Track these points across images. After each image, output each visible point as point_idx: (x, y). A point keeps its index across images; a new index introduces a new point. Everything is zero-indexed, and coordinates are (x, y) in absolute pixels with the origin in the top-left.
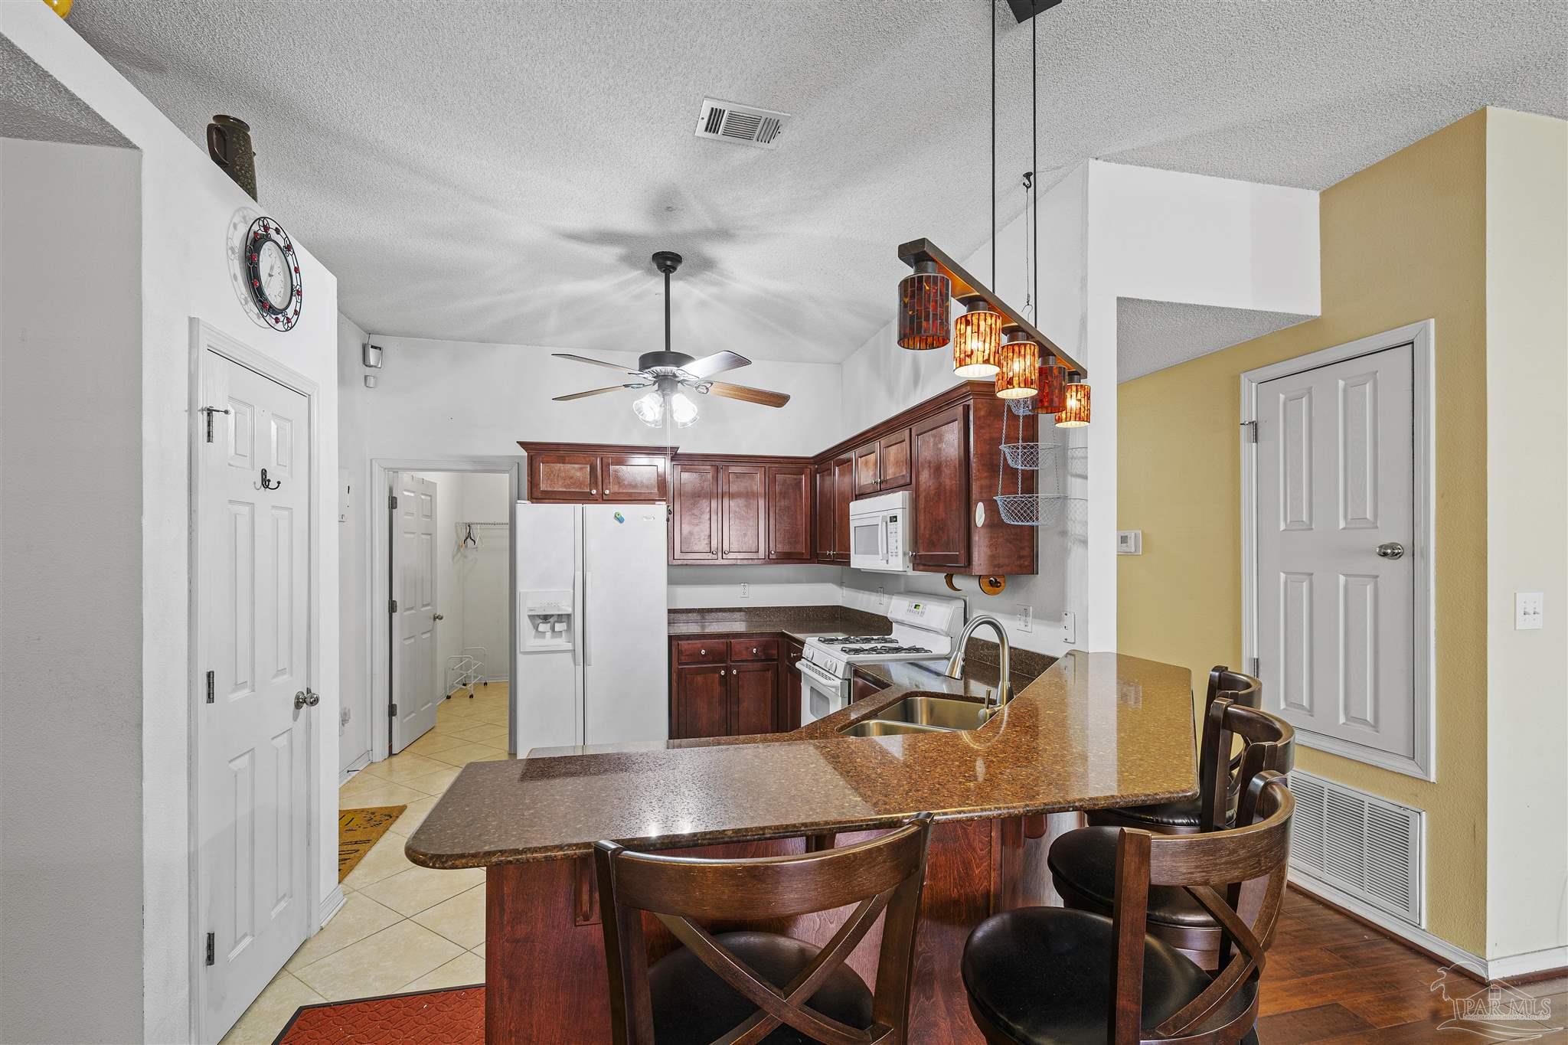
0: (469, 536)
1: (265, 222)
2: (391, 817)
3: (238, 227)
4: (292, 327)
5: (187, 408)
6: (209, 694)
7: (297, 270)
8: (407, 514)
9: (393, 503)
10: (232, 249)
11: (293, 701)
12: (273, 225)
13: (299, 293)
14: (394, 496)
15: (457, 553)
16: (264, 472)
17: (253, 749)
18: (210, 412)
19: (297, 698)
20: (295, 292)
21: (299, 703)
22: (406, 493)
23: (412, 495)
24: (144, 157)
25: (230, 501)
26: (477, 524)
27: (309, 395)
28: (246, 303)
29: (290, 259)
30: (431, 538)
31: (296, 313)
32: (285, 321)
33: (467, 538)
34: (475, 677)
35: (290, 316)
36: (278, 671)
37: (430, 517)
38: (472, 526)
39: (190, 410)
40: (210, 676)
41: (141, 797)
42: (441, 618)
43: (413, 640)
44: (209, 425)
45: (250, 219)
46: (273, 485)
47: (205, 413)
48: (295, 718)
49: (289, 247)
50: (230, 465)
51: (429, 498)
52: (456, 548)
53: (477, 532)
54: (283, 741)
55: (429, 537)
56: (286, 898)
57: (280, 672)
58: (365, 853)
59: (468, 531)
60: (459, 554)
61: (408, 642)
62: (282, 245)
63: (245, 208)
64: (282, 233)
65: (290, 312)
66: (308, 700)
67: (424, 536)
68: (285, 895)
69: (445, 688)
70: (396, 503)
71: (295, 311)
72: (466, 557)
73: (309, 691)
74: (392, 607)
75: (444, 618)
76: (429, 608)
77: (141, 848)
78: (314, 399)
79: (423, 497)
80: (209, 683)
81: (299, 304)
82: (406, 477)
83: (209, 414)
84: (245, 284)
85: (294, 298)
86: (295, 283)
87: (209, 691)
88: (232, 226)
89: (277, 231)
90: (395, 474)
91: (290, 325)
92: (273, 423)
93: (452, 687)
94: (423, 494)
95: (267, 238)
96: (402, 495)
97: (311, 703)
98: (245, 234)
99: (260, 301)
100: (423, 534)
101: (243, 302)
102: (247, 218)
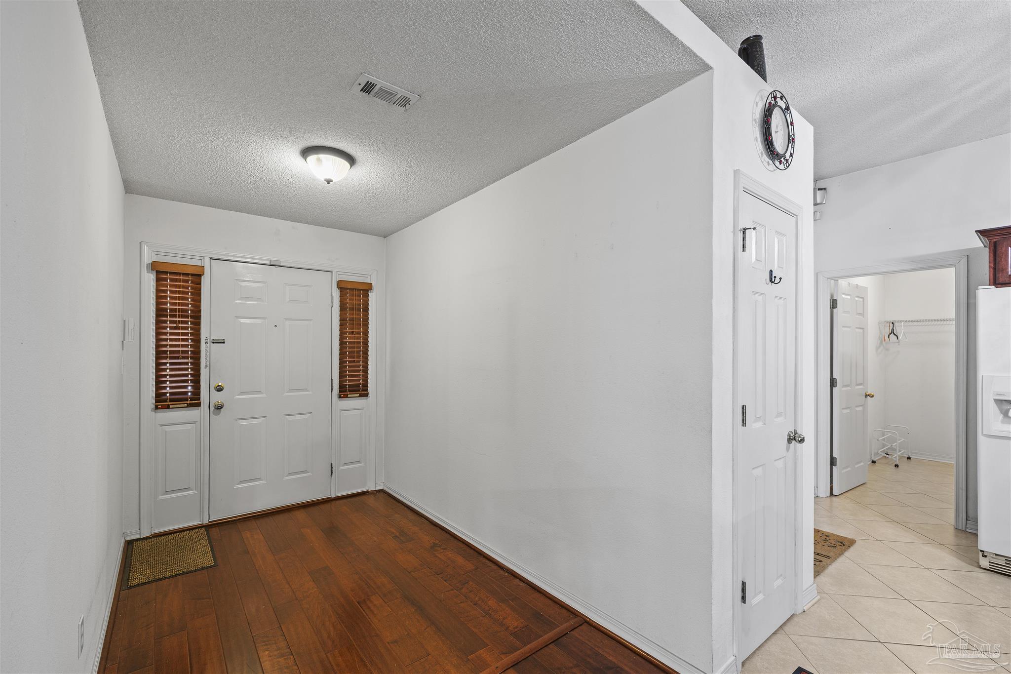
0: (893, 332)
1: (775, 94)
2: (844, 545)
3: (759, 104)
4: (789, 166)
5: (732, 230)
6: (743, 420)
7: (792, 124)
8: (845, 312)
9: (834, 304)
10: (755, 120)
11: (786, 437)
12: (779, 95)
13: (793, 140)
14: (834, 298)
15: (880, 347)
16: (771, 272)
17: (765, 464)
18: (744, 231)
19: (789, 435)
20: (791, 140)
21: (790, 440)
22: (844, 296)
23: (849, 297)
24: (714, 72)
25: (754, 292)
26: (901, 322)
27: (797, 216)
28: (762, 154)
29: (788, 117)
30: (863, 331)
31: (791, 155)
32: (785, 162)
33: (891, 334)
34: (900, 451)
35: (787, 158)
36: (778, 413)
37: (862, 314)
38: (896, 324)
39: (734, 232)
40: (744, 407)
41: (711, 477)
42: (873, 396)
43: (848, 411)
44: (743, 240)
45: (765, 97)
46: (777, 280)
47: (742, 232)
48: (788, 449)
49: (788, 108)
50: (753, 267)
51: (861, 300)
52: (879, 342)
53: (900, 329)
54: (780, 464)
55: (862, 330)
56: (782, 577)
57: (779, 415)
58: (828, 565)
59: (891, 328)
60: (882, 347)
61: (845, 411)
62: (784, 107)
63: (762, 90)
64: (784, 99)
65: (788, 155)
66: (797, 439)
67: (857, 330)
68: (781, 575)
69: (871, 455)
70: (836, 304)
71: (791, 153)
72: (887, 350)
73: (796, 433)
74: (833, 383)
75: (875, 397)
76: (861, 387)
77: (711, 509)
78: (799, 218)
79: (857, 299)
80: (743, 413)
81: (793, 148)
82: (843, 283)
83: (744, 233)
84: (761, 142)
85: (790, 144)
86: (791, 134)
87: (743, 418)
88: (755, 104)
89: (781, 98)
90: (836, 282)
91: (787, 164)
92: (776, 239)
93: (877, 454)
94: (856, 297)
95: (776, 105)
96: (841, 299)
97: (800, 441)
98: (762, 108)
99: (771, 150)
100: (857, 328)
101: (760, 155)
102: (763, 97)
